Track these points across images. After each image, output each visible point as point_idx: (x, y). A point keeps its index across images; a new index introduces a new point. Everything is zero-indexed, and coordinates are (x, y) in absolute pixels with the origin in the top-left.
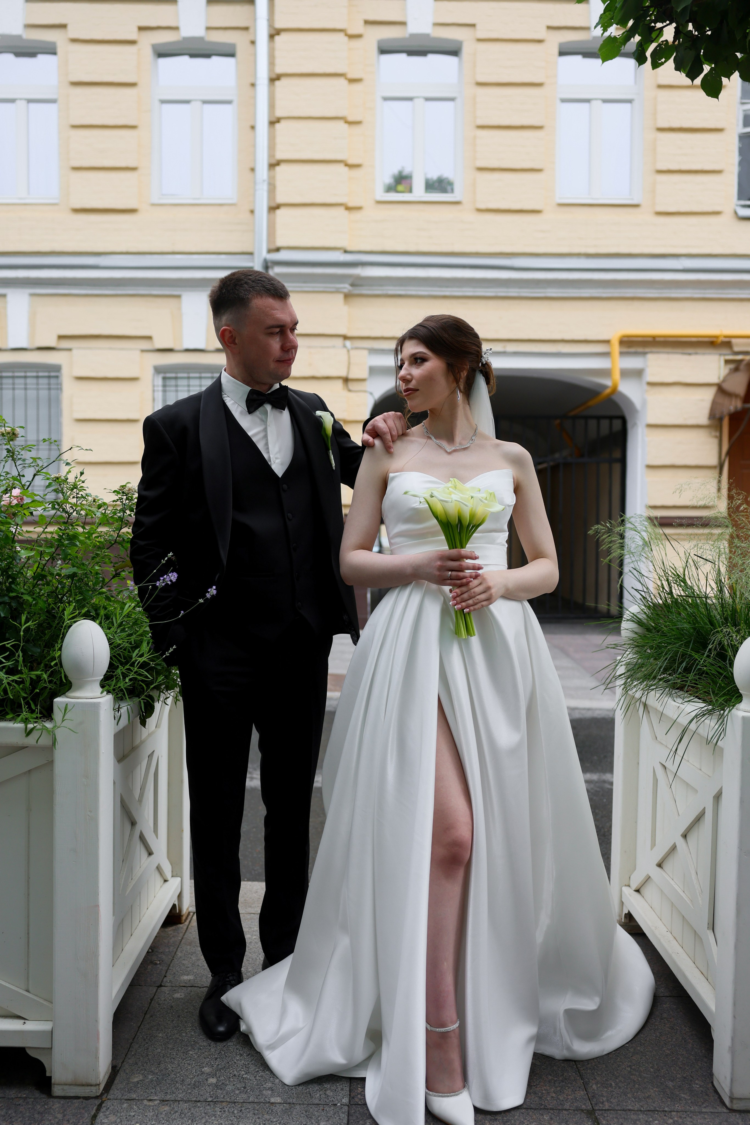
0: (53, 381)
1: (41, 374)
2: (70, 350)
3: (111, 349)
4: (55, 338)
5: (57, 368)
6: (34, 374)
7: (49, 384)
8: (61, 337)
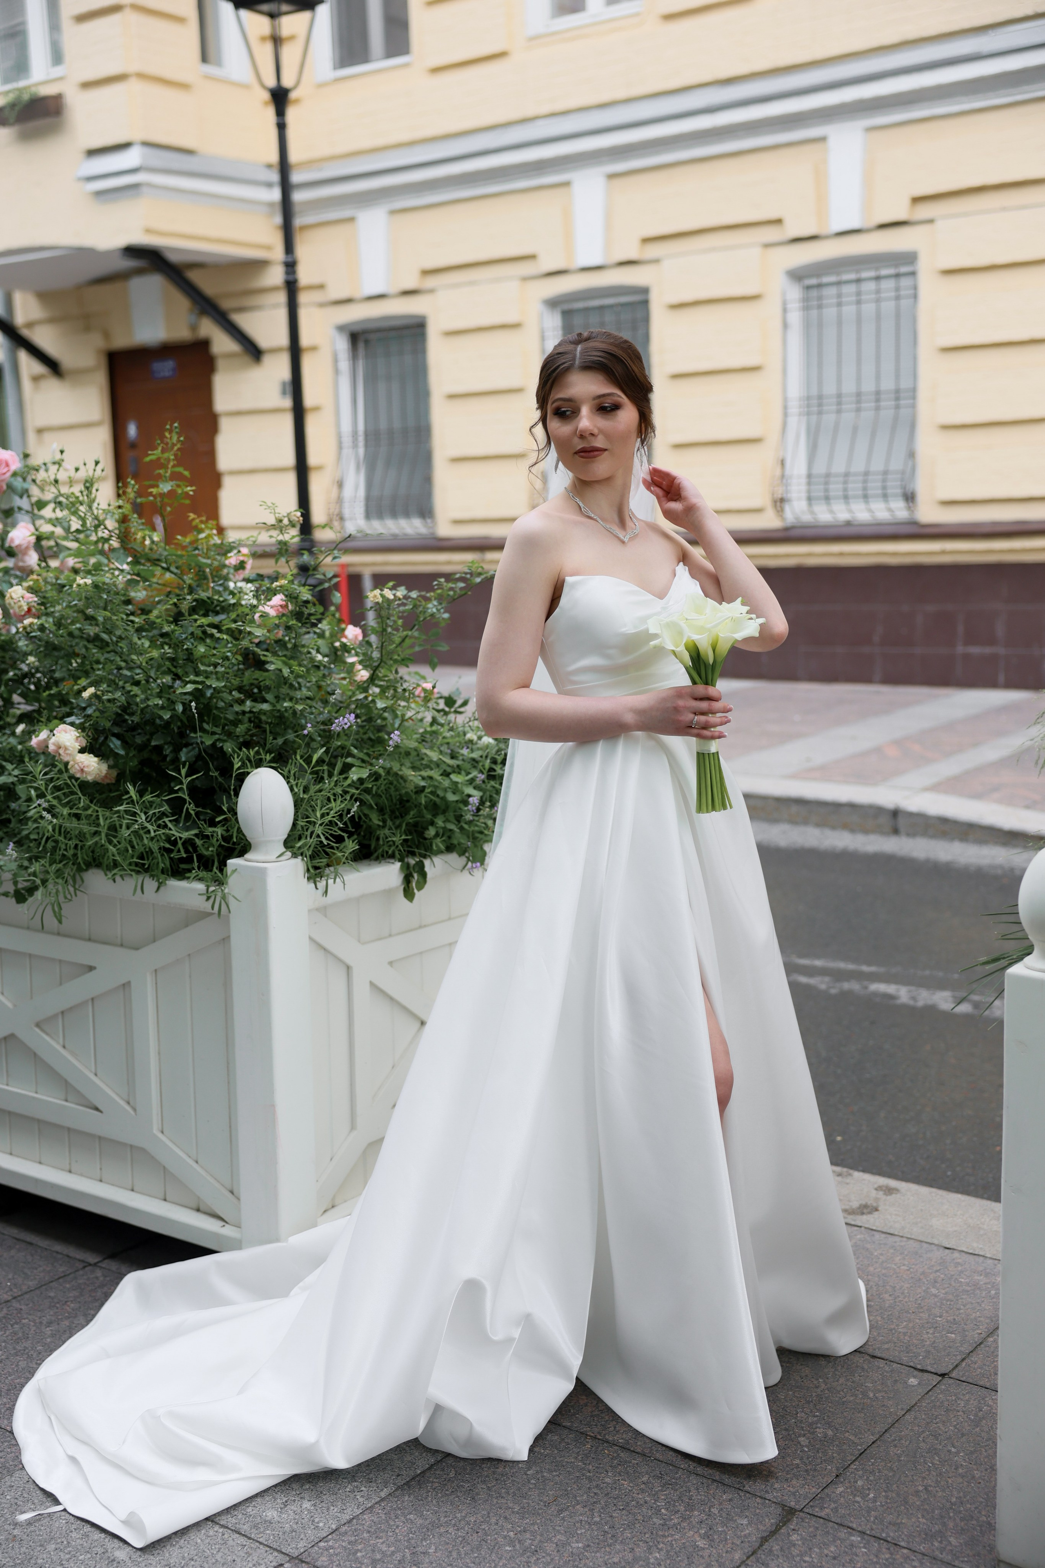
0: (905, 282)
1: (884, 272)
2: (931, 221)
3: (1004, 209)
4: (906, 202)
5: (910, 258)
6: (872, 274)
7: (897, 289)
8: (917, 200)
